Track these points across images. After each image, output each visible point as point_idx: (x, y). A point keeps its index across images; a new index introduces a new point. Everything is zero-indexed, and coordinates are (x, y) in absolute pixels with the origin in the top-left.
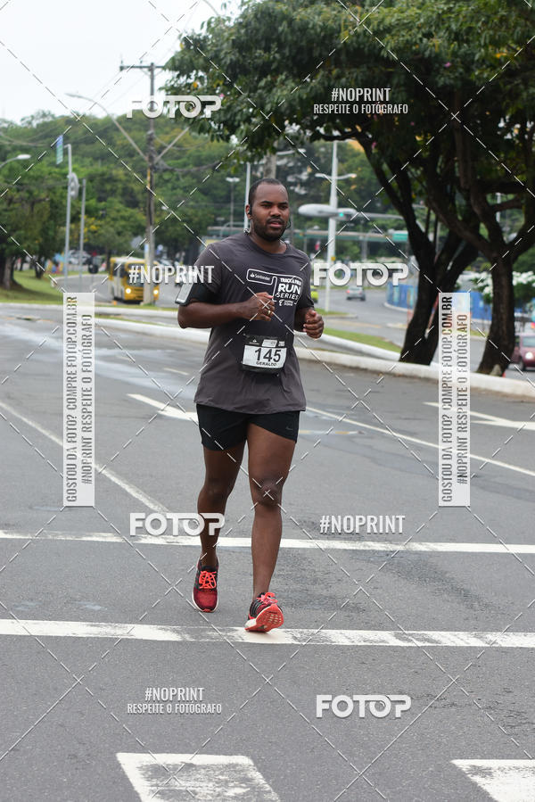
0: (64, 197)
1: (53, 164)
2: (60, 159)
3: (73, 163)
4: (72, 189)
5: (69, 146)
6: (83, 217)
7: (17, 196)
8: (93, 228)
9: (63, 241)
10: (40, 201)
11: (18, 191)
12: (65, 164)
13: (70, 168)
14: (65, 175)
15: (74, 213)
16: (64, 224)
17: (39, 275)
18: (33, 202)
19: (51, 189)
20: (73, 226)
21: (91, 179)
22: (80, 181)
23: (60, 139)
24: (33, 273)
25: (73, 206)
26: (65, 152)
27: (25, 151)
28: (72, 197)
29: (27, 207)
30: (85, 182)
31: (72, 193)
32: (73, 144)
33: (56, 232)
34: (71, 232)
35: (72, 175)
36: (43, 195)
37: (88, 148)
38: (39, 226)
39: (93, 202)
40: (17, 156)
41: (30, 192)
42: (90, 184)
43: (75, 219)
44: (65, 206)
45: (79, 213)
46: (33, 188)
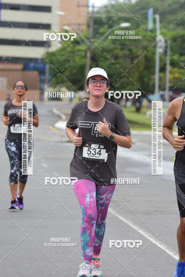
0: (154, 53)
1: (146, 30)
2: (150, 26)
3: (161, 29)
4: (160, 47)
5: (157, 17)
6: (168, 68)
7: (121, 53)
8: (177, 75)
9: (154, 85)
10: (138, 57)
11: (122, 49)
12: (153, 31)
13: (158, 32)
14: (154, 38)
15: (162, 64)
16: (154, 73)
17: (138, 110)
18: (133, 57)
19: (145, 48)
20: (162, 75)
21: (174, 39)
22: (166, 42)
23: (151, 11)
24: (134, 109)
25: (161, 60)
26: (154, 21)
27: (126, 20)
28: (160, 53)
29: (129, 61)
30: (169, 42)
31: (159, 51)
32: (161, 15)
33: (150, 79)
34: (160, 79)
35: (160, 38)
36: (140, 52)
37: (171, 17)
38: (137, 75)
39: (176, 57)
40: (120, 24)
41: (130, 50)
42: (174, 44)
43: (163, 69)
44: (154, 61)
45: (165, 65)
46: (133, 48)
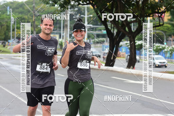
0: (10, 24)
1: (7, 15)
2: (8, 13)
4: (12, 21)
5: (11, 10)
6: (16, 30)
9: (10, 36)
12: (9, 15)
13: (12, 16)
14: (10, 18)
15: (13, 28)
16: (10, 32)
17: (4, 46)
18: (2, 26)
19: (7, 22)
20: (13, 32)
22: (15, 19)
23: (8, 8)
24: (2, 46)
25: (13, 26)
28: (12, 24)
29: (0, 27)
31: (12, 23)
32: (12, 9)
33: (8, 34)
34: (13, 34)
35: (12, 18)
36: (4, 24)
37: (17, 10)
38: (3, 32)
41: (1, 23)
43: (13, 30)
44: (10, 27)
45: (14, 28)
